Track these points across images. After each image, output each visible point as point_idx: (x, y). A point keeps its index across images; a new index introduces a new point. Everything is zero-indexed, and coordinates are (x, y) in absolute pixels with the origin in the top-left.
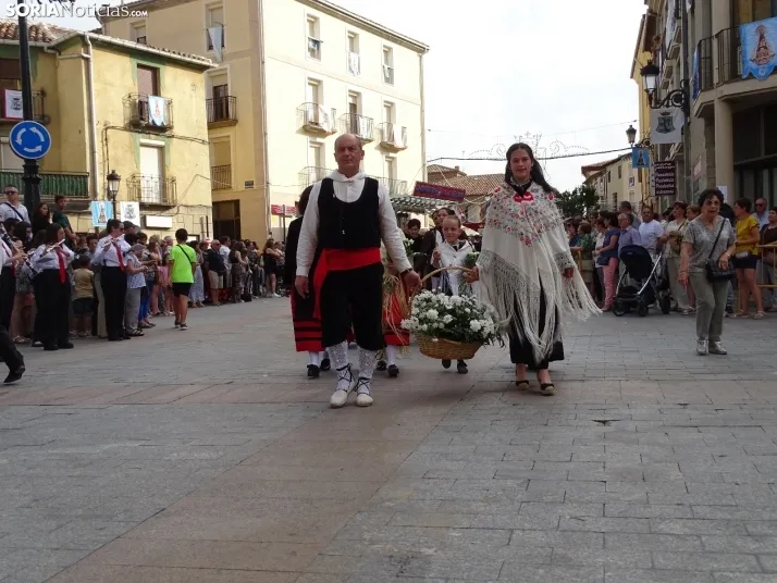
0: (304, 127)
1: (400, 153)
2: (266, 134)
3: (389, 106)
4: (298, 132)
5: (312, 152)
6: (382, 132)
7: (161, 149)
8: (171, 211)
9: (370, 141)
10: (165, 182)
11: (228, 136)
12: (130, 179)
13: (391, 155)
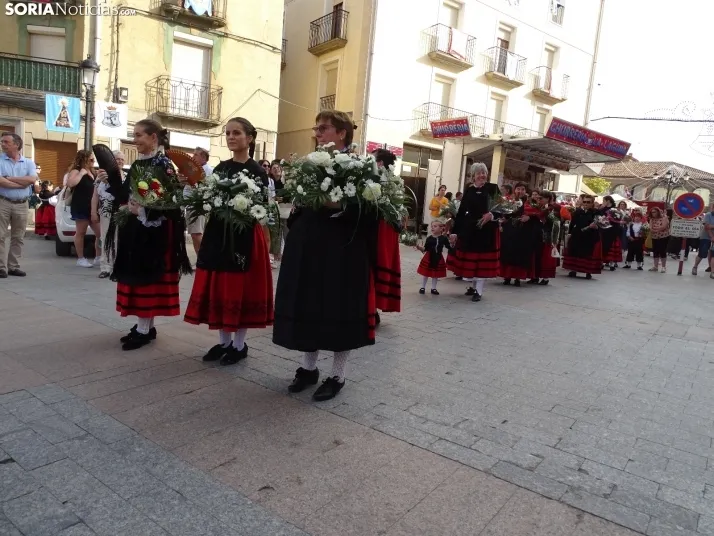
0: (429, 55)
1: (558, 105)
2: (371, 54)
3: (552, 51)
4: (421, 60)
5: (439, 89)
6: (537, 79)
7: (208, 49)
8: (211, 130)
9: (518, 84)
10: (210, 95)
11: (337, 61)
12: (153, 83)
13: (546, 106)
